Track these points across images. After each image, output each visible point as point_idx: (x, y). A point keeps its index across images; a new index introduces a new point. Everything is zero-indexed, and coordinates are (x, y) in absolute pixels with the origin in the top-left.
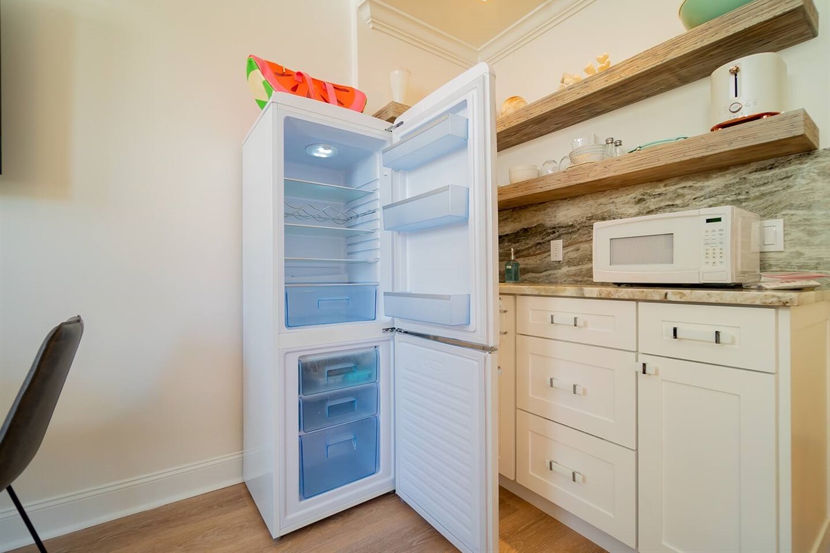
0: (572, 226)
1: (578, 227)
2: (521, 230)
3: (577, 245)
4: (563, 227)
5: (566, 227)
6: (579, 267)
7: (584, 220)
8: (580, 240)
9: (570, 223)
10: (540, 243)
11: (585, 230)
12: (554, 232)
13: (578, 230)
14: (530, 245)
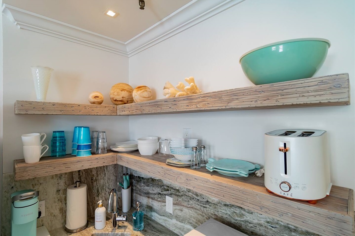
0: (178, 190)
1: (182, 193)
2: (150, 178)
3: (182, 207)
4: (173, 189)
5: (175, 190)
6: (182, 224)
7: (185, 190)
8: (183, 204)
9: (177, 188)
10: (160, 194)
11: (186, 198)
12: (168, 190)
13: (182, 195)
14: (155, 192)
